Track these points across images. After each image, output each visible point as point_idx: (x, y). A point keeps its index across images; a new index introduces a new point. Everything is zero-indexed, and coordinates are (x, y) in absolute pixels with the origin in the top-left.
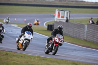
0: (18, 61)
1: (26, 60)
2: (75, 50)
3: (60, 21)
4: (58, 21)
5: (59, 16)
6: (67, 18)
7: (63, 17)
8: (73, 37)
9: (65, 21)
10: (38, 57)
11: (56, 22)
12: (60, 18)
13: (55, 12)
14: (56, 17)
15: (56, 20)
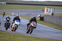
0: (21, 40)
1: (26, 39)
2: (57, 33)
3: (48, 15)
4: (47, 14)
5: (47, 11)
6: (52, 12)
7: (50, 12)
8: (56, 25)
9: (51, 15)
10: (34, 37)
11: (45, 15)
12: (48, 13)
13: (45, 9)
14: (46, 12)
15: (45, 14)
